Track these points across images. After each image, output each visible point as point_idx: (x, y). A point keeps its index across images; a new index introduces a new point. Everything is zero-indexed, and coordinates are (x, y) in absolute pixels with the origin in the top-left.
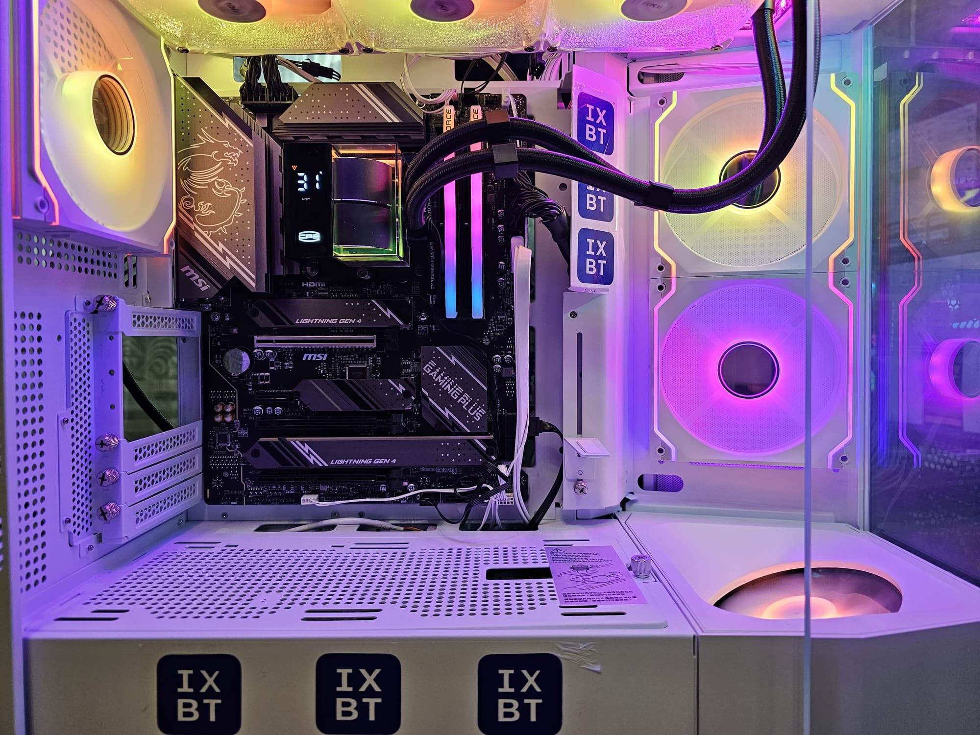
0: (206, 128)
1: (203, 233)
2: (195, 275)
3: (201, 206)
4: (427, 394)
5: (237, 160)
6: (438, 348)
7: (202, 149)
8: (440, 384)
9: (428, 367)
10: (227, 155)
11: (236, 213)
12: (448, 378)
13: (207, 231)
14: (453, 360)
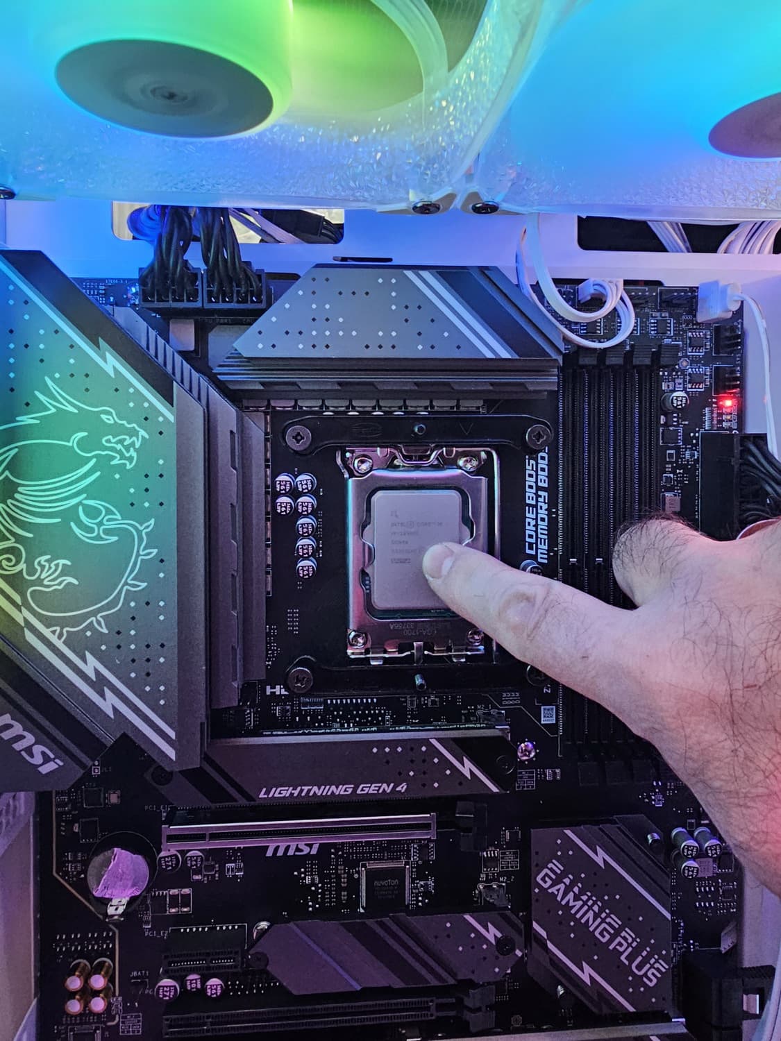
0: (57, 375)
1: (46, 632)
2: (25, 737)
3: (43, 567)
4: (544, 934)
5: (135, 455)
6: (568, 832)
7: (47, 426)
8: (573, 911)
9: (547, 875)
10: (108, 441)
11: (130, 582)
12: (590, 898)
13: (58, 629)
14: (600, 857)
